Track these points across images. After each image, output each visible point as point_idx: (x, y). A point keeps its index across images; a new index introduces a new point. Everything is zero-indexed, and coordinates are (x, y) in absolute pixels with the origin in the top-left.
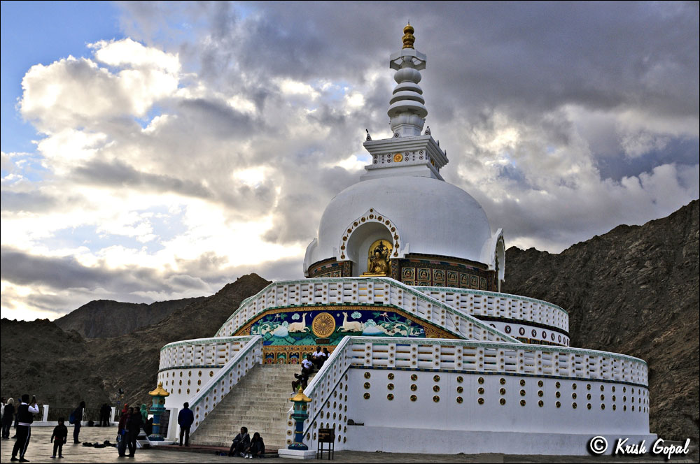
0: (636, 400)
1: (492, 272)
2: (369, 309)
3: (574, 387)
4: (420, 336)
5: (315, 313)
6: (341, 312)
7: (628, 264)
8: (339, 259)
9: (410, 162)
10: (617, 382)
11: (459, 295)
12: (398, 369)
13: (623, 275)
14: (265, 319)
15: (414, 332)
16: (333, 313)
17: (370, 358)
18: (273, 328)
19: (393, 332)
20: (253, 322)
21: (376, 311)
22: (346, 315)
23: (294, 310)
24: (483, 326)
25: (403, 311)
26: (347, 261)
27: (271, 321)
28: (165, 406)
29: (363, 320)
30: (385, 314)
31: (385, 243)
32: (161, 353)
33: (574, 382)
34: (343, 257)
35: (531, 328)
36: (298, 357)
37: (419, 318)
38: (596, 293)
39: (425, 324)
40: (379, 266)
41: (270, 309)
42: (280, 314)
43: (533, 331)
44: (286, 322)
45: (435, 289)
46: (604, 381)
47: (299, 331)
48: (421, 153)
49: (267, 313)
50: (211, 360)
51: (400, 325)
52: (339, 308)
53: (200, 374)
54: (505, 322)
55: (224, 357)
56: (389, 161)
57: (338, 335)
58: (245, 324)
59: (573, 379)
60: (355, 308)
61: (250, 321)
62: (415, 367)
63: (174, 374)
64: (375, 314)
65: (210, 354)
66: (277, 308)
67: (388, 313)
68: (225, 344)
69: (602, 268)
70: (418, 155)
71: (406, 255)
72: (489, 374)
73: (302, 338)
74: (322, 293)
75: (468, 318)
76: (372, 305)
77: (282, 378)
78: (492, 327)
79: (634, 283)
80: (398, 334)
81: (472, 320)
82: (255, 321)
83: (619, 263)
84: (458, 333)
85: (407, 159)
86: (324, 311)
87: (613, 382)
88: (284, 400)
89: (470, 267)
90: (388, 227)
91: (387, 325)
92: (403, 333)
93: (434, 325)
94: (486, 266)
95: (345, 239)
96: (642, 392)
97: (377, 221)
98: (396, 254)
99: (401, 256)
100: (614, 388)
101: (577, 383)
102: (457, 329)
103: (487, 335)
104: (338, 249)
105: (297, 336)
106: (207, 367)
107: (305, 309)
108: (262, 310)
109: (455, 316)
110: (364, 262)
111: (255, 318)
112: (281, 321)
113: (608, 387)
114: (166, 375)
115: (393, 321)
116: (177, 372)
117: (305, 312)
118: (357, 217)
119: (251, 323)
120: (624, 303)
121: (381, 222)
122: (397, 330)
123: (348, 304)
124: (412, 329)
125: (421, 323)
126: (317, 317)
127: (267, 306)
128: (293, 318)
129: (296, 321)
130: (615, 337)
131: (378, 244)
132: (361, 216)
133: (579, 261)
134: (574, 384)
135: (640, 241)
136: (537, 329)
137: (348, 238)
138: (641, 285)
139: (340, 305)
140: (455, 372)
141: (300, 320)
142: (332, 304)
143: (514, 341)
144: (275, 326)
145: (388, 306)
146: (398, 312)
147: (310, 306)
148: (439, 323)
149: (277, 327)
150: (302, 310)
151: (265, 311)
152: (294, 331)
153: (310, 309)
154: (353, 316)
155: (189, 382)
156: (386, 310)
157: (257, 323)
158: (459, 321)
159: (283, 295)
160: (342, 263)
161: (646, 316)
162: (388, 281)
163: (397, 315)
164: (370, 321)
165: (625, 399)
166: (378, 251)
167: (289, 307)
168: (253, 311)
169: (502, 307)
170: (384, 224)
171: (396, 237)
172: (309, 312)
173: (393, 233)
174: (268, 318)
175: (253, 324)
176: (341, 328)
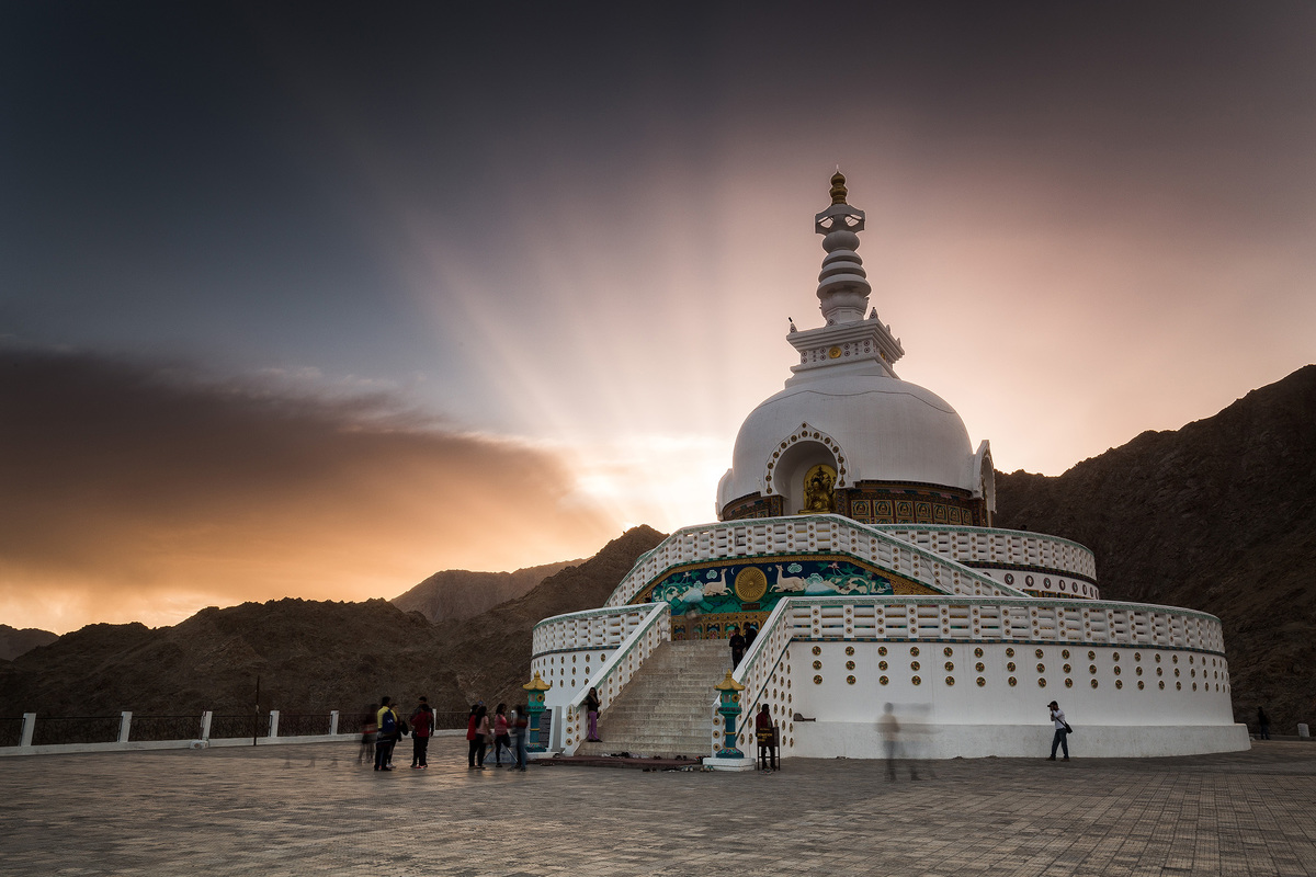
0: (1211, 674)
1: (978, 500)
2: (811, 559)
3: (1116, 657)
4: (886, 593)
5: (739, 568)
6: (773, 565)
7: (1162, 485)
8: (764, 494)
9: (852, 356)
10: (1179, 648)
11: (936, 533)
12: (860, 640)
13: (1156, 500)
14: (670, 580)
15: (876, 587)
16: (763, 567)
17: (819, 627)
18: (681, 592)
19: (848, 589)
20: (655, 585)
21: (822, 562)
22: (780, 568)
23: (709, 565)
24: (975, 576)
25: (859, 559)
26: (776, 496)
27: (678, 582)
28: (545, 704)
29: (804, 574)
30: (835, 564)
31: (825, 469)
32: (535, 634)
33: (1114, 650)
34: (769, 490)
35: (1042, 576)
36: (718, 629)
37: (881, 568)
39: (891, 577)
40: (820, 500)
41: (677, 566)
42: (690, 572)
43: (1046, 580)
44: (699, 583)
45: (902, 527)
46: (1158, 648)
47: (718, 594)
48: (867, 344)
49: (673, 572)
50: (601, 639)
51: (856, 579)
52: (770, 560)
53: (588, 658)
54: (1005, 569)
55: (618, 634)
56: (823, 358)
57: (771, 598)
58: (644, 588)
59: (1114, 646)
60: (791, 559)
61: (650, 583)
62: (884, 636)
63: (552, 661)
64: (821, 565)
65: (600, 631)
66: (685, 564)
67: (839, 563)
68: (618, 616)
69: (1123, 493)
70: (862, 346)
71: (857, 484)
72: (990, 642)
73: (722, 603)
74: (745, 540)
75: (952, 566)
76: (815, 554)
77: (699, 659)
78: (986, 576)
80: (855, 592)
81: (959, 569)
82: (657, 583)
84: (939, 587)
85: (847, 354)
86: (750, 565)
87: (1174, 649)
88: (704, 689)
89: (946, 495)
90: (828, 446)
91: (838, 580)
92: (862, 589)
93: (904, 577)
94: (969, 493)
95: (770, 466)
96: (1218, 663)
97: (812, 439)
98: (842, 483)
99: (849, 484)
100: (1175, 657)
101: (1120, 651)
102: (938, 581)
103: (981, 588)
104: (763, 480)
105: (716, 600)
106: (597, 649)
107: (724, 564)
108: (665, 568)
109: (933, 563)
110: (798, 497)
111: (656, 579)
112: (692, 581)
113: (1166, 656)
114: (541, 663)
115: (846, 574)
116: (557, 657)
117: (724, 567)
118: (786, 435)
119: (651, 587)
121: (819, 440)
122: (853, 587)
123: (782, 554)
124: (874, 584)
125: (885, 575)
126: (740, 573)
127: (672, 563)
128: (708, 576)
129: (712, 580)
131: (816, 470)
132: (790, 434)
133: (1088, 485)
134: (1116, 654)
136: (1050, 577)
137: (775, 465)
139: (771, 555)
140: (940, 641)
141: (718, 579)
142: (761, 555)
143: (1021, 595)
144: (684, 588)
145: (838, 554)
146: (852, 561)
147: (730, 558)
148: (910, 574)
149: (687, 590)
150: (720, 565)
151: (670, 569)
152: (711, 594)
153: (730, 563)
154: (790, 569)
155: (574, 671)
156: (835, 559)
157: (659, 586)
158: (939, 570)
159: (692, 545)
160: (769, 498)
161: (1195, 557)
162: (835, 520)
163: (852, 565)
164: (815, 575)
165: (1193, 673)
166: (816, 480)
167: (702, 562)
168: (653, 570)
169: (998, 548)
170: (823, 442)
171: (841, 460)
172: (729, 568)
173: (836, 455)
174: (674, 578)
175: (655, 588)
176: (775, 588)
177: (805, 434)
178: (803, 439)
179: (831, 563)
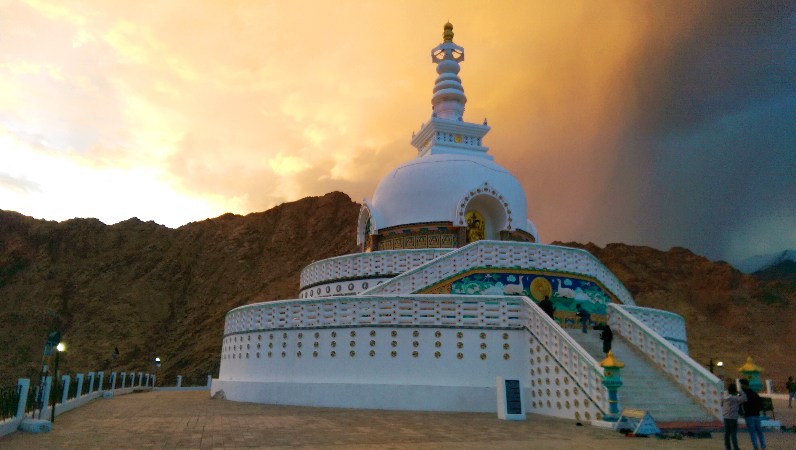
2: (577, 277)
5: (533, 277)
6: (555, 278)
7: (231, 243)
8: (456, 224)
13: (227, 251)
14: (472, 278)
15: (606, 301)
16: (549, 278)
18: (483, 289)
20: (454, 280)
21: (582, 280)
22: (559, 281)
23: (510, 272)
25: (599, 281)
27: (480, 280)
29: (573, 287)
37: (608, 289)
38: (203, 263)
39: (611, 296)
41: (478, 268)
42: (491, 274)
44: (499, 283)
49: (474, 272)
51: (598, 294)
52: (554, 275)
56: (451, 140)
58: (443, 281)
60: (567, 276)
61: (450, 278)
64: (582, 283)
66: (487, 268)
67: (591, 283)
69: (210, 244)
70: (475, 141)
71: (516, 230)
74: (535, 257)
76: (578, 274)
79: (234, 258)
80: (598, 302)
82: (457, 278)
83: (224, 241)
85: (467, 143)
86: (540, 276)
90: (501, 201)
92: (601, 301)
93: (615, 296)
95: (462, 206)
97: (490, 194)
98: (509, 227)
99: (513, 229)
104: (457, 214)
107: (522, 272)
108: (466, 268)
111: (457, 275)
112: (493, 281)
115: (594, 290)
117: (521, 275)
118: (474, 187)
119: (450, 281)
120: (225, 273)
121: (494, 196)
122: (597, 299)
123: (560, 271)
124: (605, 298)
125: (609, 294)
126: (534, 281)
127: (474, 265)
128: (509, 279)
129: (511, 283)
130: (215, 298)
132: (476, 187)
133: (192, 236)
135: (242, 227)
137: (466, 205)
138: (240, 259)
139: (554, 271)
141: (517, 282)
142: (548, 270)
144: (486, 286)
145: (590, 276)
147: (525, 269)
149: (489, 287)
150: (518, 272)
151: (473, 269)
152: (511, 293)
153: (527, 272)
154: (565, 282)
156: (588, 279)
157: (460, 281)
159: (493, 255)
160: (458, 228)
161: (241, 284)
163: (596, 285)
164: (579, 289)
167: (502, 268)
168: (453, 268)
170: (498, 198)
171: (509, 212)
172: (525, 276)
173: (506, 209)
174: (475, 277)
175: (455, 282)
176: (557, 294)
177: (486, 189)
178: (484, 192)
179: (587, 282)
